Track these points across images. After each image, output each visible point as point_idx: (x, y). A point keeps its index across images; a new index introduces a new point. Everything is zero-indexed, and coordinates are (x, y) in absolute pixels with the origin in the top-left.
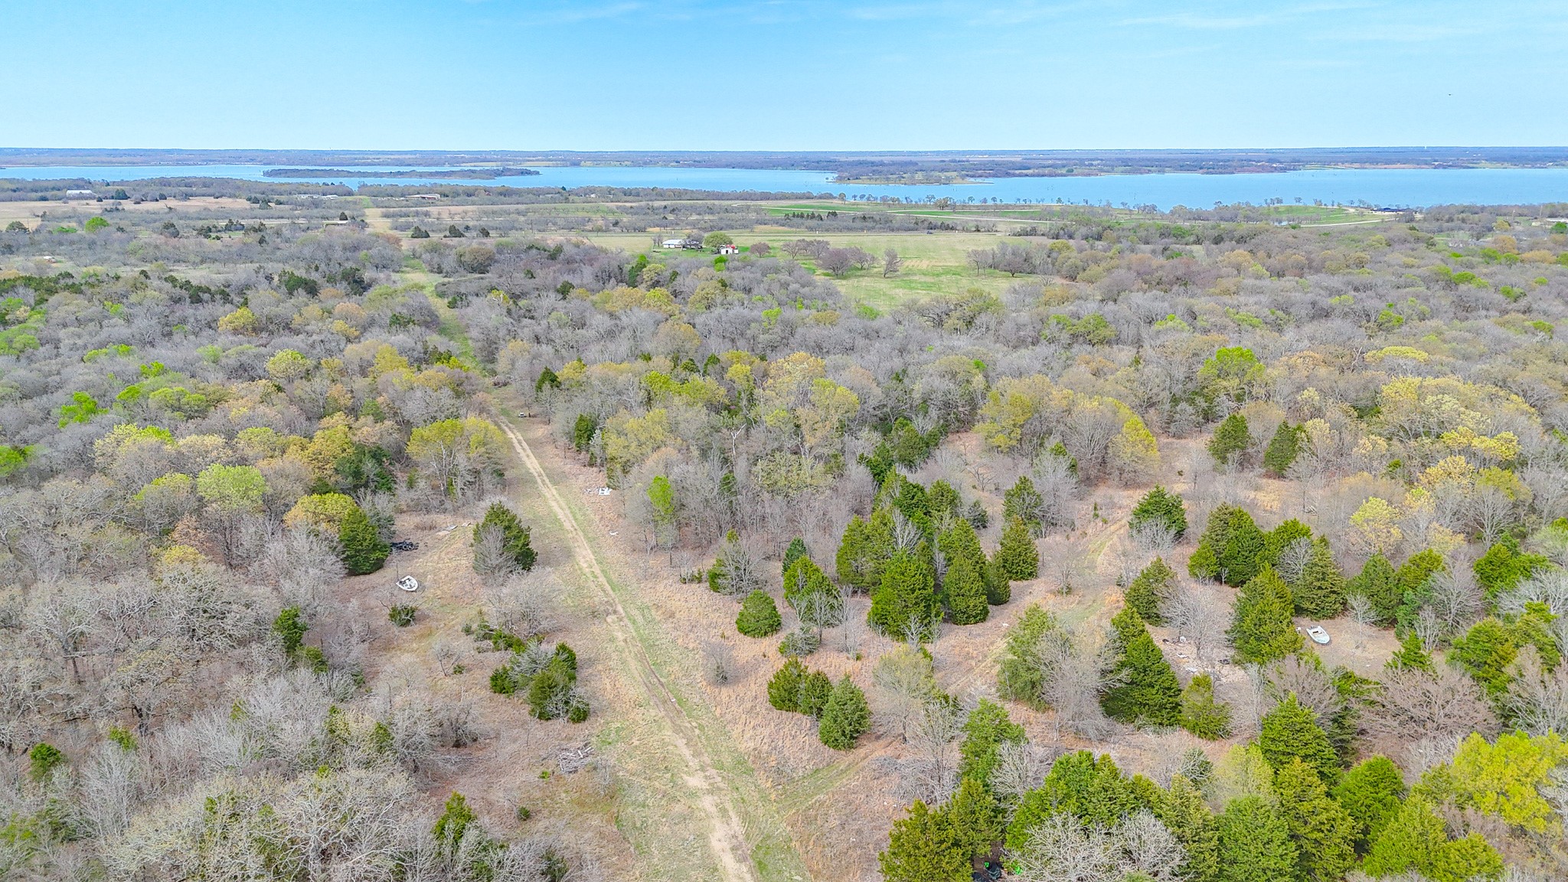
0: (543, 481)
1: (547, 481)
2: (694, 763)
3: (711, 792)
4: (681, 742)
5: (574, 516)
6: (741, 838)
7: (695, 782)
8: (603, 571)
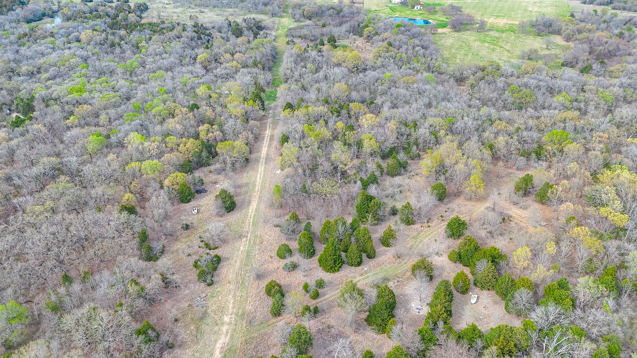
0: (263, 162)
1: (263, 163)
2: (230, 312)
3: (228, 324)
4: (232, 301)
5: (262, 184)
6: (226, 344)
7: (226, 319)
8: (254, 215)
